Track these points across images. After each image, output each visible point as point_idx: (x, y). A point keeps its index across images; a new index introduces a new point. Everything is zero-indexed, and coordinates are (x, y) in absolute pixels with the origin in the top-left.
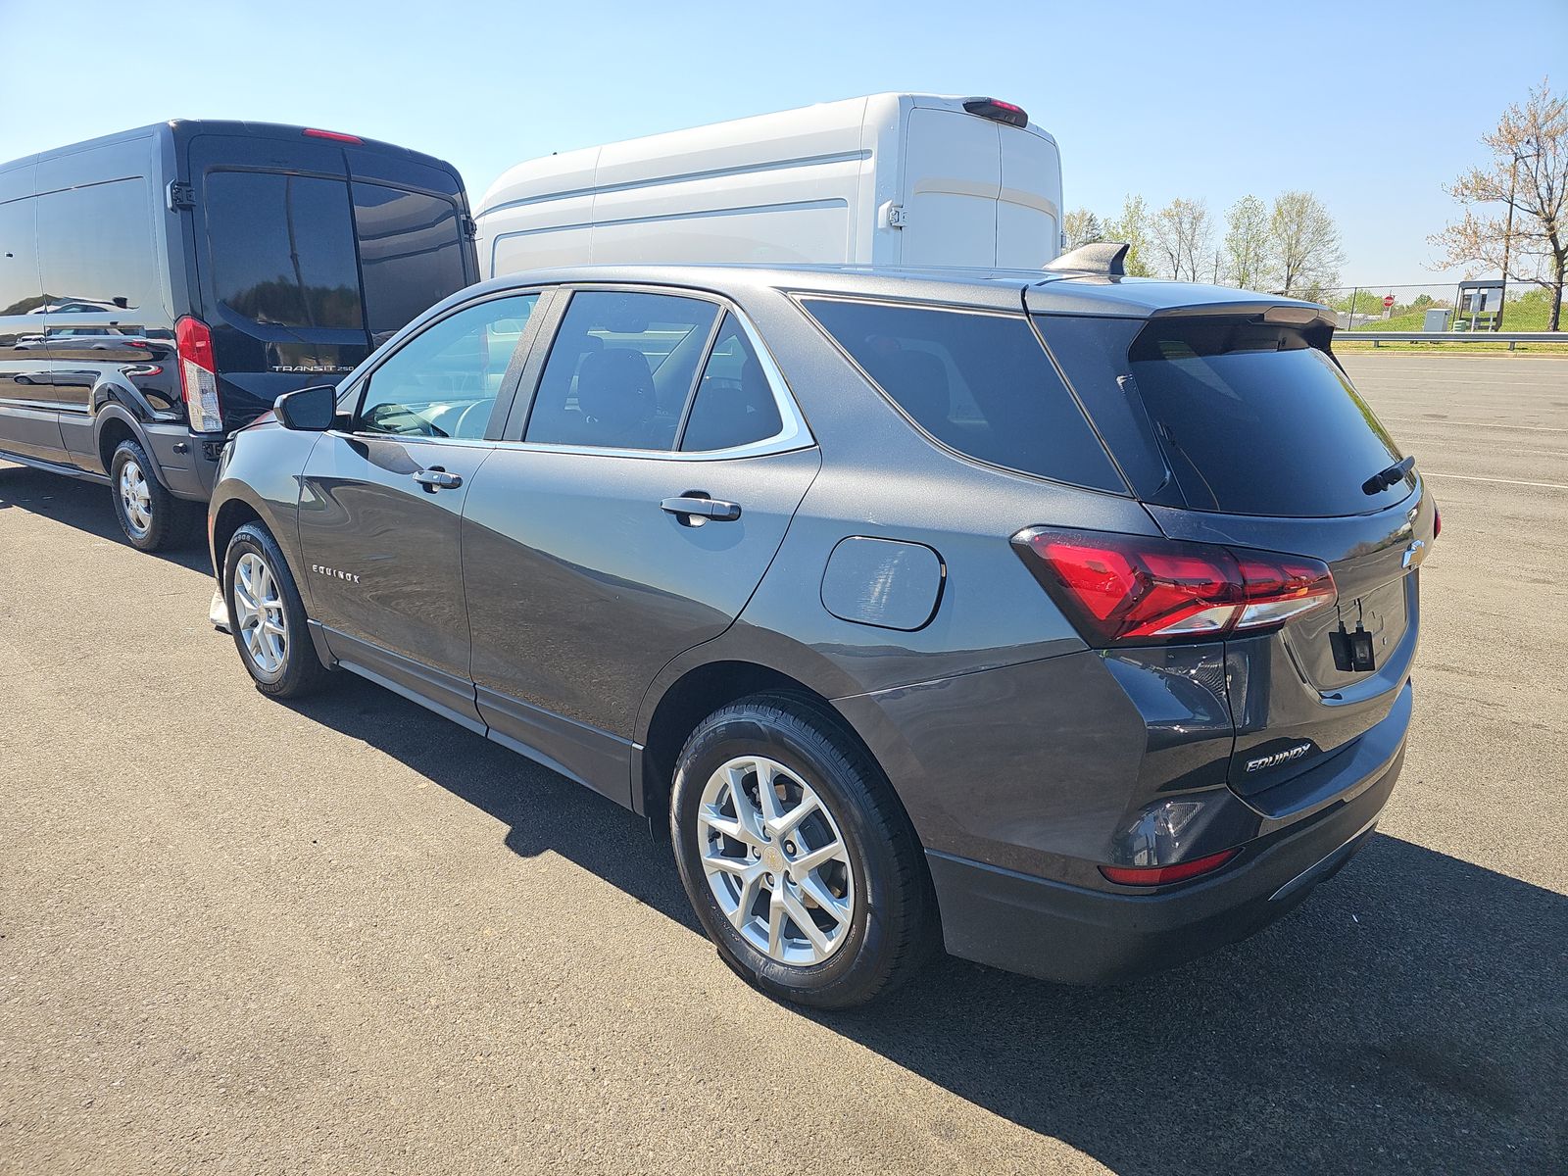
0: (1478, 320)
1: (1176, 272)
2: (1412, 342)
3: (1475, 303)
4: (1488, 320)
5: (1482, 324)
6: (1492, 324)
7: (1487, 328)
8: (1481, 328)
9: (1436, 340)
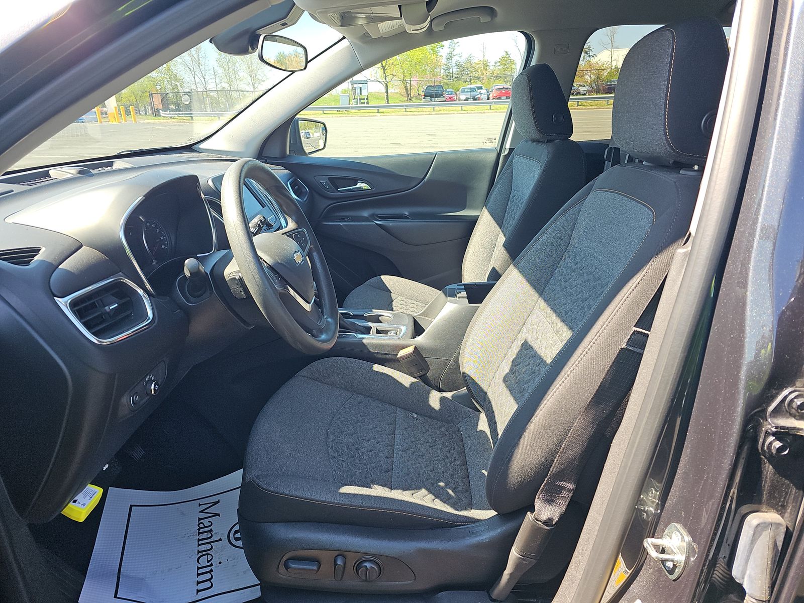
0: (360, 99)
1: (194, 78)
2: (338, 111)
3: (358, 91)
4: (364, 99)
5: (362, 101)
6: (366, 101)
7: (364, 103)
8: (362, 103)
9: (347, 109)
